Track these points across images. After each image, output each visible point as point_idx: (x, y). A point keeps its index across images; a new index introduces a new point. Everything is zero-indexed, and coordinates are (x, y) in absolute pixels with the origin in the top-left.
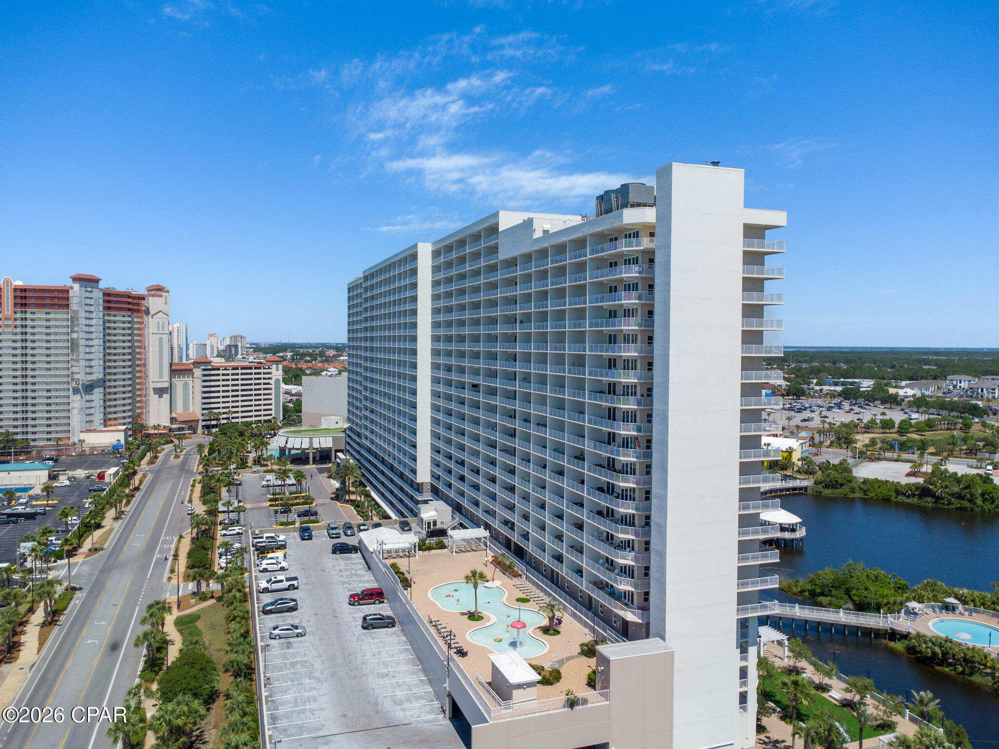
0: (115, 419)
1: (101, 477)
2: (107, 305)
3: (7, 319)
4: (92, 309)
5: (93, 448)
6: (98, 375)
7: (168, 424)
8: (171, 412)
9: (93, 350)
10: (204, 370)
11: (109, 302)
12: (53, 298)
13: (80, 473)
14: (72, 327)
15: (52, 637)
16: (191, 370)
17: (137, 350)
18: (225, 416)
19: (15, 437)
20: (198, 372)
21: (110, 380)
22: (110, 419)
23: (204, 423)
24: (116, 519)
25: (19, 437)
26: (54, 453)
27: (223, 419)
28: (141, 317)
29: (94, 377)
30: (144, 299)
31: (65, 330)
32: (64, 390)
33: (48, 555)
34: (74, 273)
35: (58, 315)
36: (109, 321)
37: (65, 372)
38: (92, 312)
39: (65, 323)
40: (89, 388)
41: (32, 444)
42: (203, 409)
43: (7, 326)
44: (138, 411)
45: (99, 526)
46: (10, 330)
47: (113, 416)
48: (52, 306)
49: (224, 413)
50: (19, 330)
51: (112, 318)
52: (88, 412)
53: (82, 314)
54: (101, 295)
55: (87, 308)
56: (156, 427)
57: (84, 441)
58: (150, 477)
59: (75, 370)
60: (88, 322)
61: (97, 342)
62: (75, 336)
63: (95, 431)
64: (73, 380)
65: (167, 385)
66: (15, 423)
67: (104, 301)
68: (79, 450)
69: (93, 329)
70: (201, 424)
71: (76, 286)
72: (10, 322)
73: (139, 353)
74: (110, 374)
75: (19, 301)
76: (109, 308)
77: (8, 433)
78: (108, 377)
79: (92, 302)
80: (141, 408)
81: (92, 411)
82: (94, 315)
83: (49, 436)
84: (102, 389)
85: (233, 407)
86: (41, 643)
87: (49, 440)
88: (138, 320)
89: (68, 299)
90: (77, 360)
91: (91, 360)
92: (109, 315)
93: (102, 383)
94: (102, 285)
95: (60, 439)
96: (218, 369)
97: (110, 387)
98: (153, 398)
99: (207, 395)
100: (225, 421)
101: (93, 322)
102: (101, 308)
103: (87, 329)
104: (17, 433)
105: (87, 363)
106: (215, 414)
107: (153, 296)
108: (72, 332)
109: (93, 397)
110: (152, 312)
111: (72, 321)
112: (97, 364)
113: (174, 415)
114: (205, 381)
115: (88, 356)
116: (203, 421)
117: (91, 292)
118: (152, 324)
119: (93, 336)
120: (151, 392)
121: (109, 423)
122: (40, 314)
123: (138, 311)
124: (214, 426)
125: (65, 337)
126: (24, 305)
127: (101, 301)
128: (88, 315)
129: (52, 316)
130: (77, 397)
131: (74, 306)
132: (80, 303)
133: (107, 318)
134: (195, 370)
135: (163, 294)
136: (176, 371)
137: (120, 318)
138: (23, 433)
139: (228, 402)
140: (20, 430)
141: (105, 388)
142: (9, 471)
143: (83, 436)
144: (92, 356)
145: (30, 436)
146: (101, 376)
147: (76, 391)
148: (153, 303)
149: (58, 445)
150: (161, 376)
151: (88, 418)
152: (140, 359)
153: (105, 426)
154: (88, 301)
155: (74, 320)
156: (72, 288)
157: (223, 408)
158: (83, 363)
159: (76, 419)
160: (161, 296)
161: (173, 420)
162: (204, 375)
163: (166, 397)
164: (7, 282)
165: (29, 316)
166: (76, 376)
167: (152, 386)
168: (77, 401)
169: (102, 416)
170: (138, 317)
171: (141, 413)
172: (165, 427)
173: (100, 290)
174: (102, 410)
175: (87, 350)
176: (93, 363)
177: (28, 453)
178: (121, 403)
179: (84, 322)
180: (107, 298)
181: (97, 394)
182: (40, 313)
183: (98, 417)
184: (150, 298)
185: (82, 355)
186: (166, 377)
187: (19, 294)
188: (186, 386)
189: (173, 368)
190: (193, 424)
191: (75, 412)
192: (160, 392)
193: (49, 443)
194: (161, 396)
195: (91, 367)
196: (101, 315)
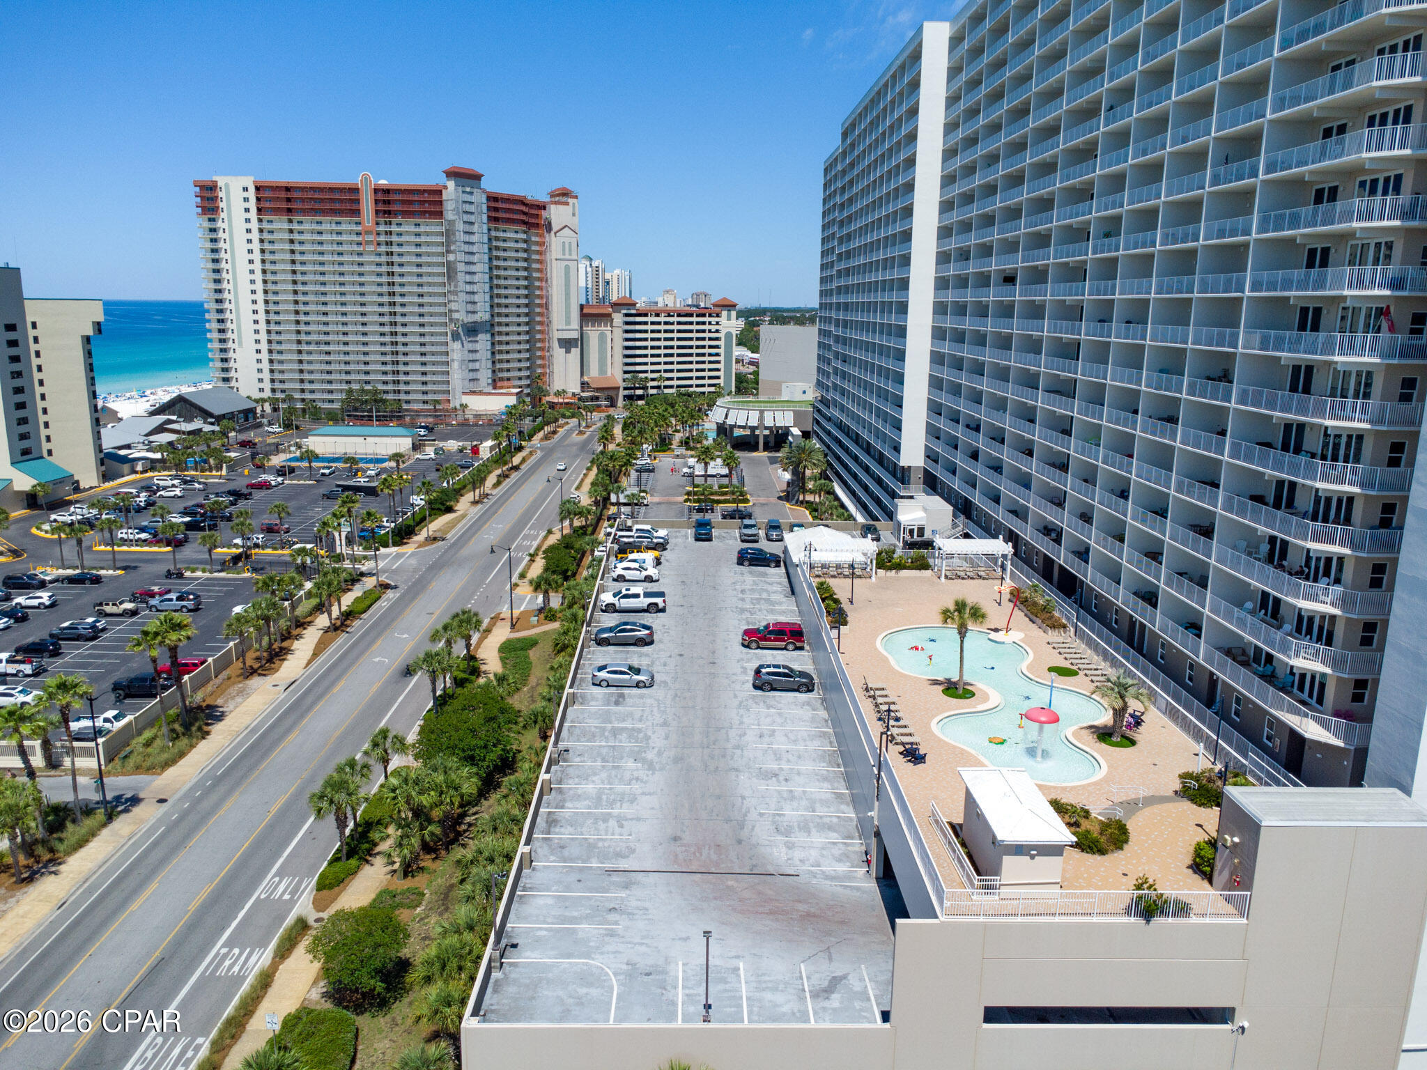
0: (508, 379)
1: (475, 450)
2: (494, 214)
3: (368, 233)
4: (472, 218)
5: (478, 416)
6: (483, 315)
7: (577, 390)
8: (582, 374)
9: (476, 278)
10: (627, 315)
11: (496, 209)
12: (422, 202)
13: (452, 445)
14: (448, 246)
15: (333, 647)
16: (609, 315)
17: (537, 284)
18: (655, 384)
19: (385, 396)
20: (618, 318)
21: (500, 324)
22: (501, 379)
23: (627, 392)
24: (475, 503)
25: (390, 397)
26: (431, 420)
27: (653, 387)
28: (541, 236)
29: (477, 318)
30: (544, 208)
31: (439, 249)
32: (441, 334)
33: (371, 539)
34: (446, 168)
35: (430, 227)
36: (497, 239)
37: (441, 310)
38: (472, 223)
39: (439, 239)
40: (472, 330)
41: (405, 406)
42: (626, 372)
43: (369, 243)
44: (539, 371)
45: (449, 510)
46: (372, 248)
47: (506, 375)
48: (422, 214)
49: (653, 380)
50: (383, 249)
51: (501, 234)
52: (471, 366)
53: (460, 226)
54: (484, 200)
55: (466, 217)
56: (558, 394)
57: (466, 406)
58: (539, 454)
59: (454, 306)
60: (467, 238)
61: (481, 268)
62: (451, 257)
63: (481, 393)
64: (451, 320)
65: (575, 335)
66: (384, 378)
67: (489, 208)
68: (460, 418)
69: (475, 249)
70: (622, 393)
71: (451, 184)
72: (371, 238)
73: (540, 288)
74: (499, 315)
75: (381, 207)
76: (496, 220)
77: (376, 392)
78: (497, 320)
79: (472, 208)
80: (543, 366)
81: (477, 365)
82: (475, 228)
83: (425, 398)
84: (488, 336)
85: (666, 371)
87: (425, 402)
88: (537, 239)
89: (441, 203)
90: (455, 293)
91: (473, 293)
92: (497, 229)
93: (490, 327)
94: (484, 183)
95: (437, 402)
96: (646, 315)
97: (500, 333)
98: (558, 353)
99: (630, 353)
100: (654, 391)
101: (475, 238)
102: (485, 218)
103: (467, 248)
104: (386, 392)
105: (469, 298)
106: (641, 379)
107: (556, 203)
108: (448, 252)
109: (477, 346)
110: (555, 227)
111: (448, 236)
112: (482, 299)
113: (586, 379)
114: (627, 331)
115: (469, 288)
116: (625, 389)
117: (471, 193)
118: (555, 244)
119: (475, 258)
120: (556, 344)
121: (499, 384)
122: (408, 226)
123: (537, 226)
124: (640, 398)
125: (439, 260)
126: (388, 213)
127: (484, 207)
128: (468, 228)
129: (422, 229)
130: (457, 345)
131: (449, 215)
132: (456, 210)
133: (493, 234)
134: (614, 315)
135: (570, 200)
136: (588, 316)
137: (512, 235)
138: (395, 391)
139: (659, 363)
140: (390, 387)
141: (493, 335)
142: (365, 436)
143: (466, 399)
144: (475, 288)
145: (403, 397)
146: (487, 317)
147: (456, 337)
148: (557, 214)
149: (436, 410)
150: (568, 322)
151: (472, 375)
152: (540, 297)
153: (495, 388)
154: (468, 208)
155: (449, 234)
156: (446, 187)
157: (653, 372)
158: (463, 297)
159: (457, 377)
160: (567, 204)
161: (584, 386)
162: (627, 323)
163: (576, 352)
164: (366, 179)
165: (394, 228)
166: (455, 316)
167: (557, 335)
168: (457, 351)
169: (490, 374)
170: (537, 235)
171: (544, 374)
172: (574, 394)
173: (484, 191)
174: (489, 365)
175: (468, 278)
176: (477, 298)
177: (399, 418)
178: (515, 359)
179: (462, 237)
180: (493, 204)
181: (483, 341)
182: (408, 224)
183: (485, 376)
184: (553, 207)
185: (461, 286)
186: (575, 324)
187: (381, 197)
188: (602, 338)
189: (585, 311)
190: (611, 393)
191: (456, 365)
192: (567, 344)
193: (426, 407)
194: (568, 351)
195: (475, 303)
196: (485, 228)
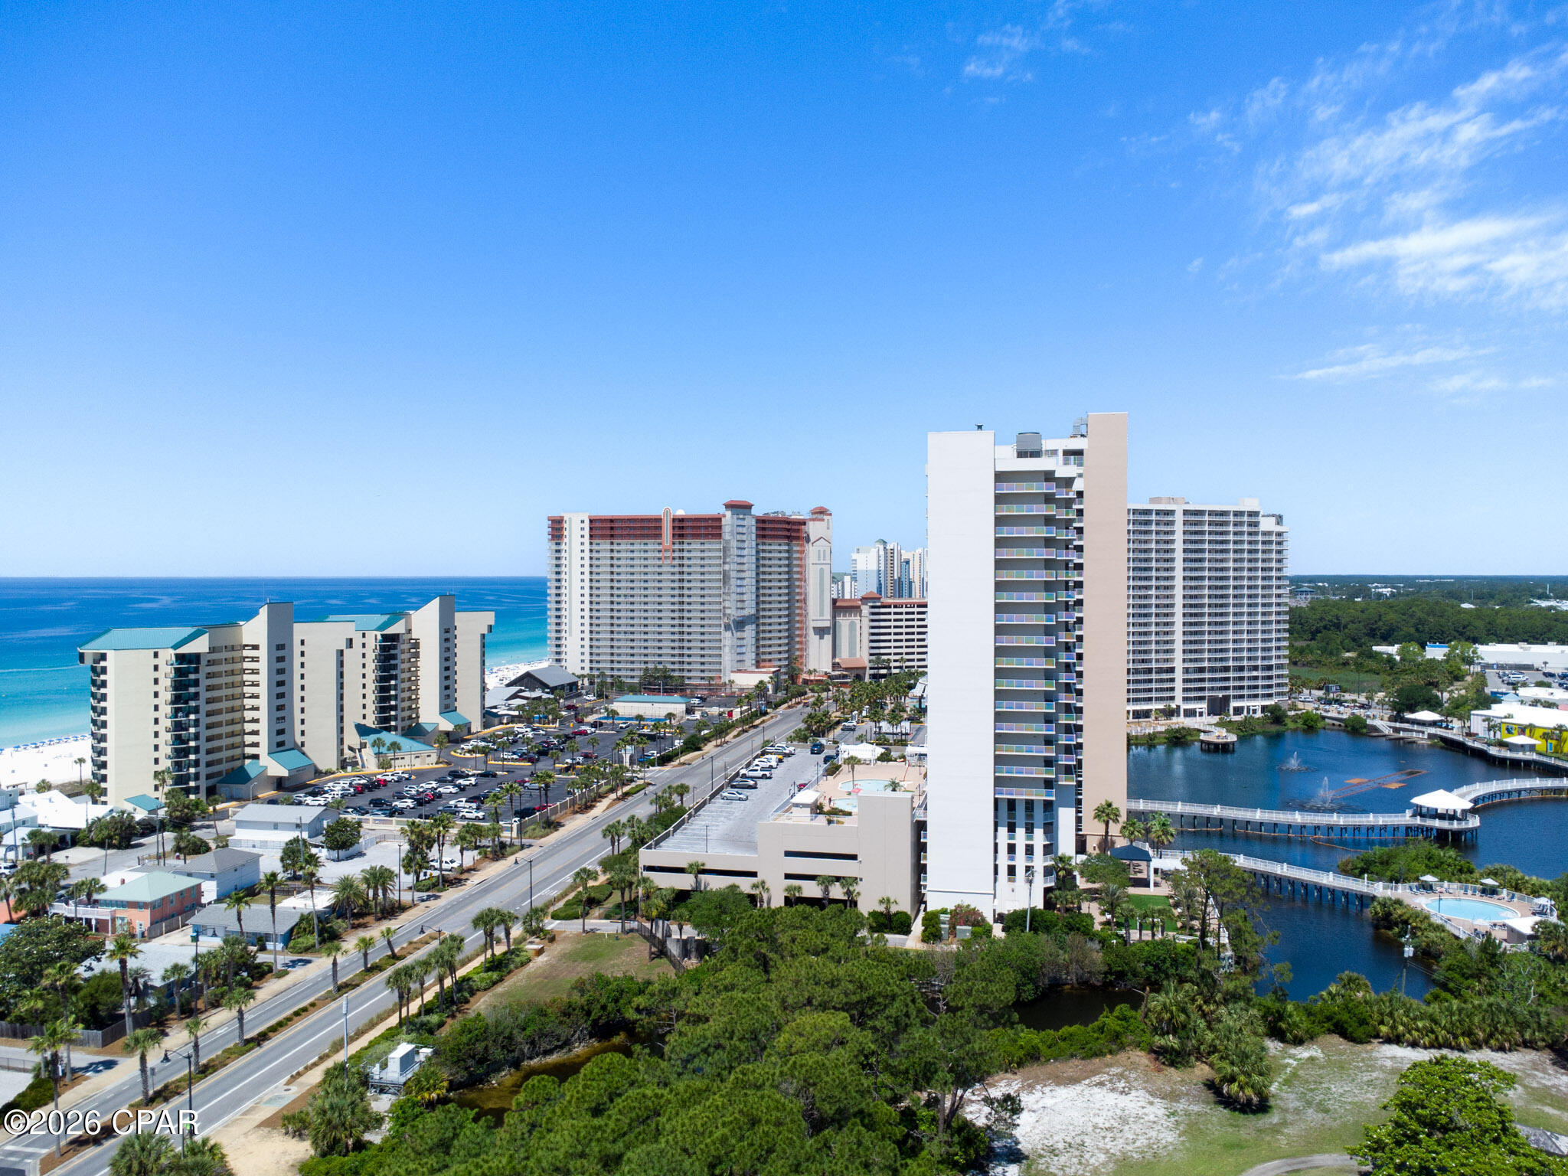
0: (770, 660)
1: (730, 714)
2: (761, 533)
3: (666, 550)
4: (744, 537)
5: (742, 690)
6: (750, 610)
7: (829, 670)
8: (834, 656)
9: (745, 582)
10: (872, 607)
11: (764, 529)
12: (706, 528)
13: (715, 711)
14: (725, 558)
15: (617, 806)
16: (859, 607)
17: (797, 583)
18: (897, 664)
19: (672, 674)
20: (866, 610)
21: (764, 617)
22: (764, 661)
23: (872, 672)
24: (717, 746)
25: (676, 674)
26: (706, 692)
27: (895, 668)
28: (802, 545)
29: (746, 613)
30: (805, 524)
31: (718, 562)
32: (717, 626)
33: (644, 761)
34: (727, 500)
35: (712, 545)
36: (764, 551)
37: (717, 607)
38: (744, 541)
39: (717, 554)
40: (740, 624)
41: (687, 682)
42: (871, 655)
43: (666, 558)
44: (797, 653)
45: (699, 749)
46: (668, 562)
47: (768, 657)
48: (706, 536)
49: (895, 661)
50: (677, 562)
51: (767, 548)
52: (739, 650)
53: (734, 544)
54: (754, 523)
55: (739, 537)
56: (810, 672)
57: (733, 682)
58: (779, 717)
59: (727, 604)
60: (740, 552)
61: (750, 575)
62: (727, 567)
63: (745, 671)
64: (724, 615)
65: (827, 624)
66: (673, 659)
67: (757, 528)
68: (728, 691)
69: (745, 560)
70: (869, 672)
71: (729, 514)
72: (668, 554)
73: (799, 587)
74: (764, 610)
75: (677, 532)
76: (764, 537)
77: (665, 670)
78: (761, 613)
79: (744, 530)
80: (801, 650)
81: (743, 650)
82: (746, 545)
83: (703, 675)
84: (754, 626)
85: (907, 654)
86: (608, 808)
87: (702, 678)
88: (798, 548)
89: (720, 527)
90: (728, 594)
91: (742, 594)
92: (764, 544)
93: (755, 619)
94: (756, 511)
95: (711, 678)
96: (890, 607)
97: (764, 624)
98: (813, 639)
99: (875, 639)
100: (897, 671)
101: (745, 552)
102: (754, 536)
103: (739, 560)
104: (673, 670)
105: (739, 597)
106: (884, 661)
107: (813, 520)
108: (724, 563)
109: (744, 635)
110: (812, 539)
111: (725, 551)
112: (750, 598)
113: (837, 660)
114: (873, 621)
115: (739, 590)
116: (871, 668)
117: (744, 519)
118: (812, 552)
119: (745, 567)
120: (811, 632)
121: (762, 664)
122: (696, 545)
123: (798, 538)
124: (883, 676)
125: (717, 569)
126: (681, 536)
127: (754, 529)
128: (740, 545)
129: (706, 547)
130: (728, 634)
131: (726, 536)
132: (732, 532)
133: (761, 547)
134: (863, 607)
135: (826, 517)
136: (839, 607)
137: (776, 548)
138: (680, 670)
139: (901, 647)
140: (677, 666)
141: (758, 625)
142: (653, 703)
143: (735, 677)
144: (744, 590)
145: (686, 674)
146: (753, 611)
147: (727, 627)
148: (814, 529)
149: (710, 685)
150: (822, 614)
151: (740, 657)
152: (800, 594)
153: (757, 667)
154: (740, 530)
155: (725, 550)
156: (724, 516)
157: (895, 654)
158: (734, 597)
159: (728, 658)
160: (823, 520)
161: (835, 666)
162: (873, 614)
163: (828, 638)
164: (667, 512)
165: (686, 547)
166: (728, 611)
167: (812, 624)
168: (728, 638)
169: (753, 656)
170: (798, 545)
171: (801, 656)
172: (826, 673)
173: (754, 516)
174: (754, 649)
175: (739, 582)
176: (745, 597)
177: (682, 690)
178: (777, 643)
179: (735, 552)
180: (761, 525)
181: (749, 631)
182: (696, 543)
183: (750, 657)
184: (811, 523)
185: (733, 589)
186: (828, 615)
187: (677, 524)
188: (852, 625)
189: (838, 604)
190: (859, 672)
191: (727, 649)
192: (821, 632)
193: (703, 682)
194: (821, 638)
195: (743, 601)
196: (754, 543)
